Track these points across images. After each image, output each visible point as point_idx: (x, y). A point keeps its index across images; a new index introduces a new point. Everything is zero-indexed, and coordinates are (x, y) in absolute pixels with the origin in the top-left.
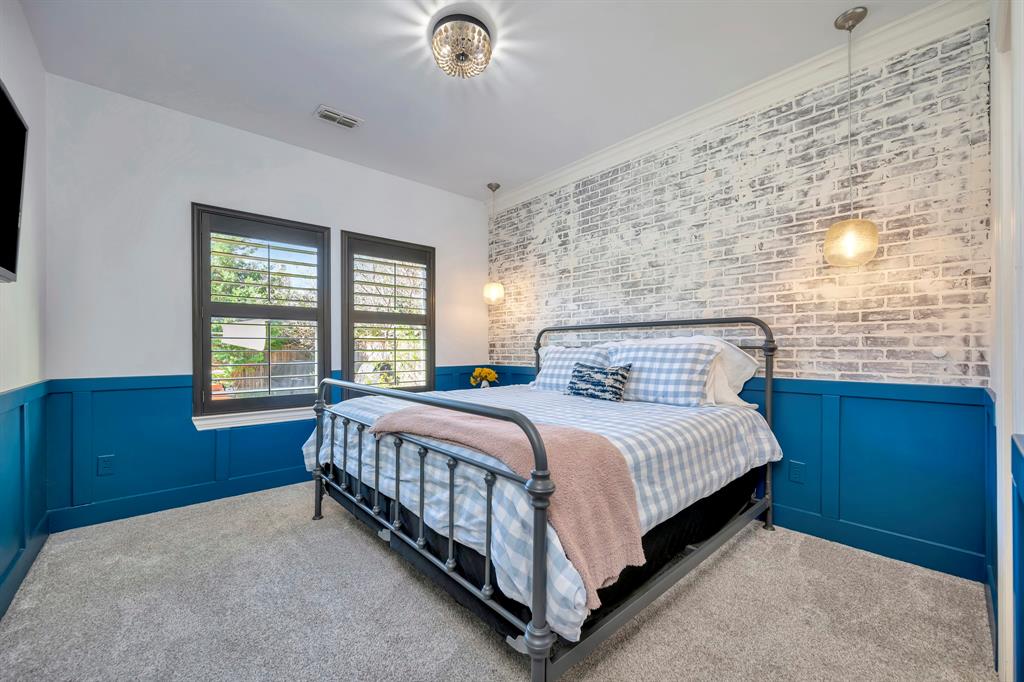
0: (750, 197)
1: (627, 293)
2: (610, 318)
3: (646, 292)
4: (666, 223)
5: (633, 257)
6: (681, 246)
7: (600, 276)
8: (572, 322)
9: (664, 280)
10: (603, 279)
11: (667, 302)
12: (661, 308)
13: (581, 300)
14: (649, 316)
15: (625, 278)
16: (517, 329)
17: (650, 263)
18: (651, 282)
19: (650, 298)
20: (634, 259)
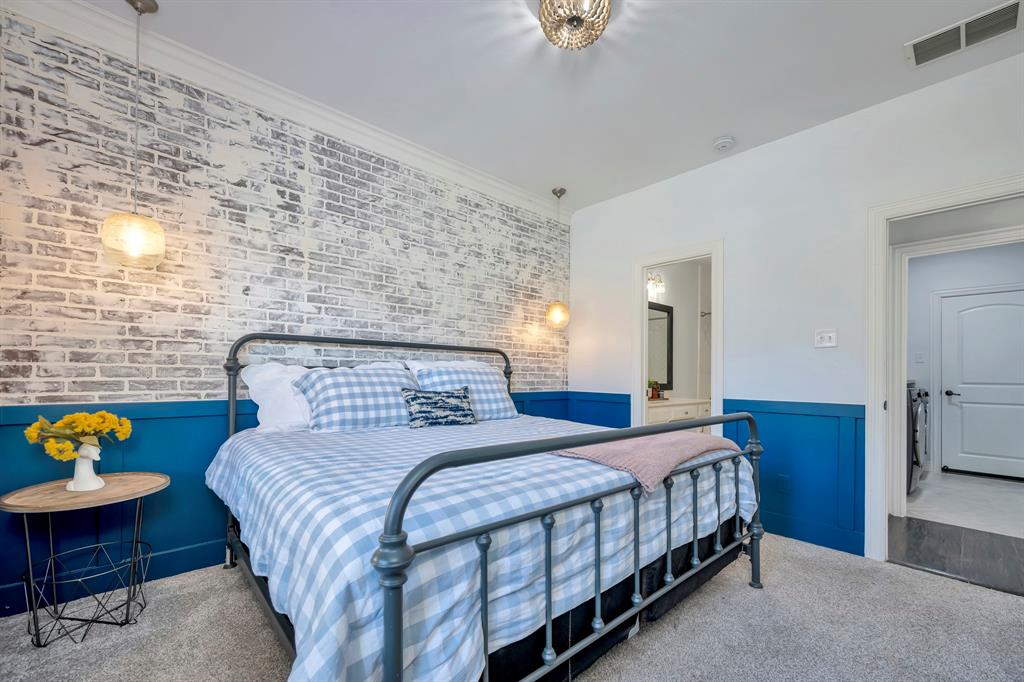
0: (492, 260)
1: (393, 308)
2: (370, 332)
3: (413, 311)
4: (435, 250)
5: (401, 270)
6: (447, 278)
7: (356, 278)
8: (307, 330)
9: (431, 304)
10: (360, 283)
11: (434, 325)
12: (429, 331)
13: (324, 302)
14: (417, 337)
15: (391, 290)
16: (144, 325)
17: (419, 283)
18: (419, 303)
19: (418, 319)
20: (402, 273)
